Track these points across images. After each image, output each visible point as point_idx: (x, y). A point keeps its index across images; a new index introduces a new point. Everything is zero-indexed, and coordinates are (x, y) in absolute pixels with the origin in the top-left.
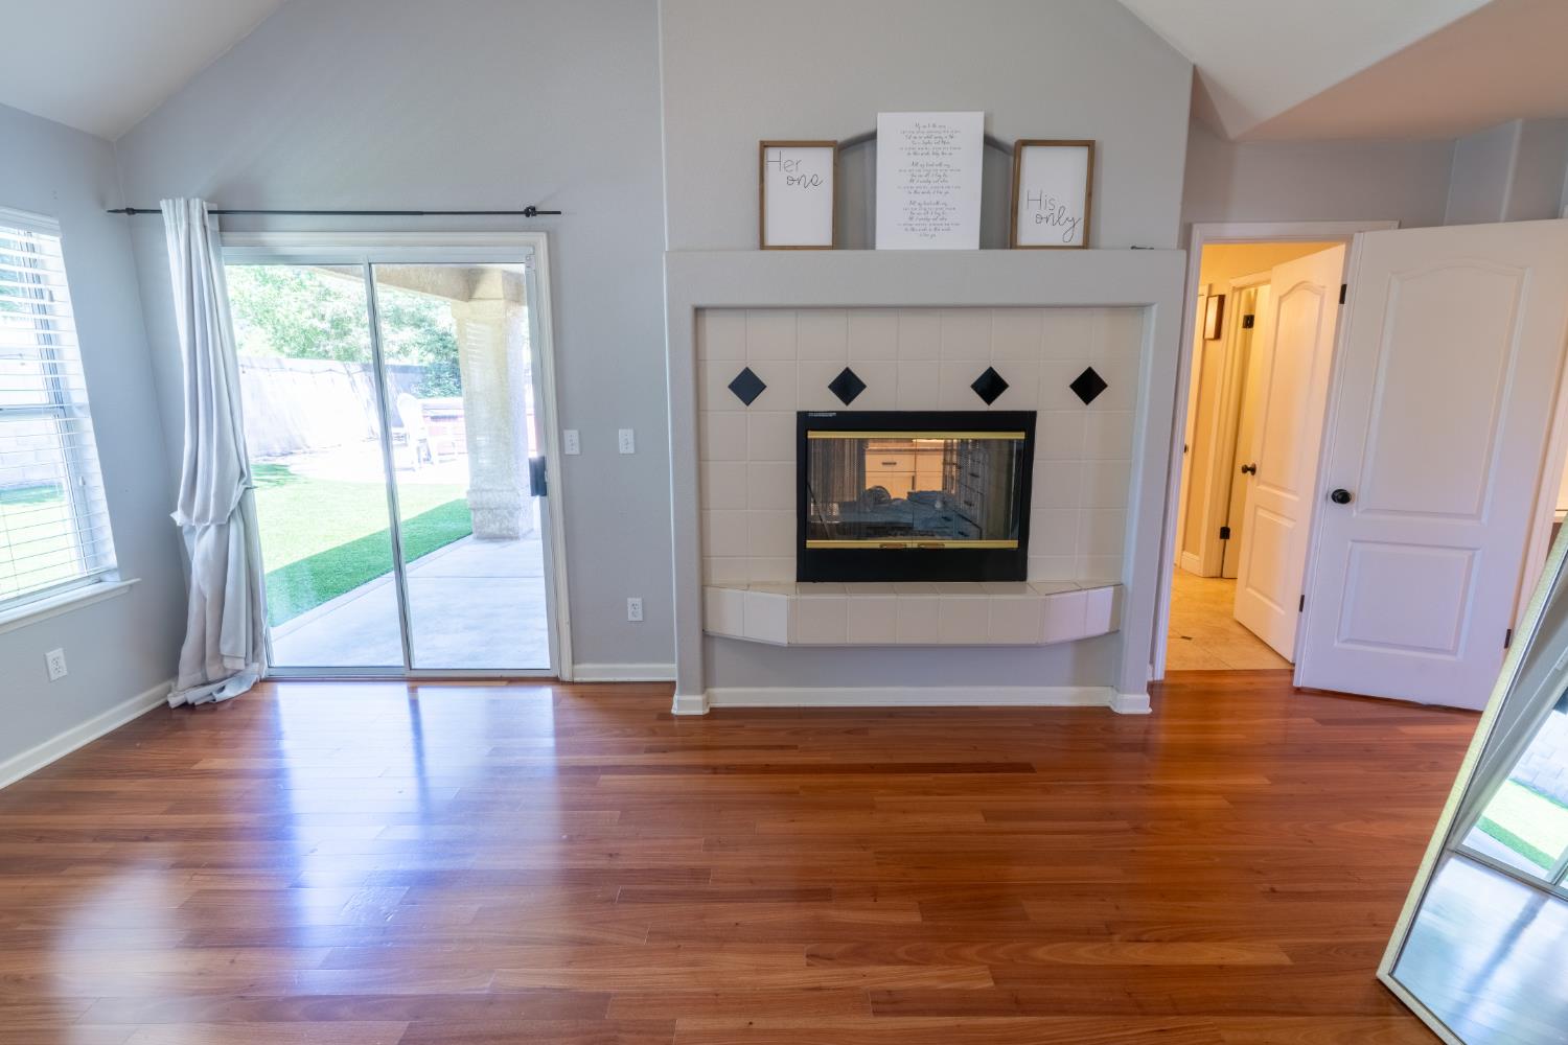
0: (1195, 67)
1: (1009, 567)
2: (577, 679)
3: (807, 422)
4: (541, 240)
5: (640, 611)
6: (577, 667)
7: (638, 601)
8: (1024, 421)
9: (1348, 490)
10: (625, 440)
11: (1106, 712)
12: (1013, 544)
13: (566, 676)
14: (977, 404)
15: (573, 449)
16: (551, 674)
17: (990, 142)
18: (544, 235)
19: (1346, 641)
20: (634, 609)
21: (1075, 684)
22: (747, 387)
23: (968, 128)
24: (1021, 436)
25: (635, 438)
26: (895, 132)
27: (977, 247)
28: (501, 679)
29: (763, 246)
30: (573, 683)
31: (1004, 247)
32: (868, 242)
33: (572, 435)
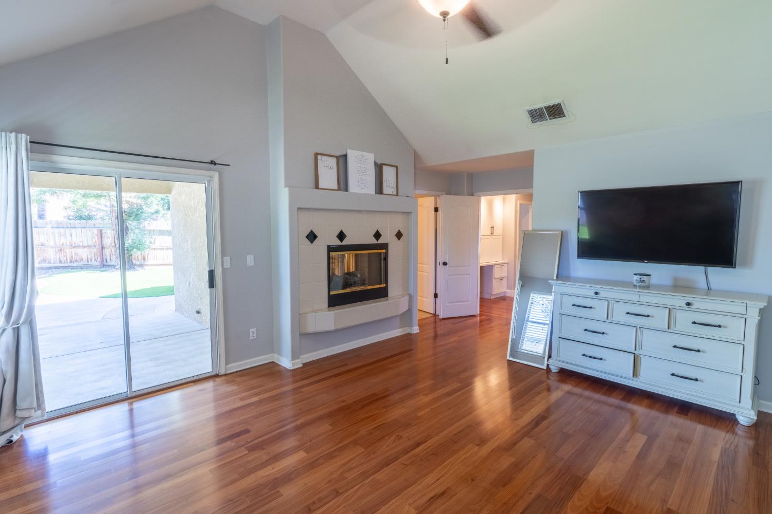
0: (414, 150)
1: (382, 293)
2: (228, 372)
3: (331, 249)
4: (216, 176)
5: (255, 334)
6: (228, 366)
7: (254, 330)
8: (385, 246)
9: (446, 261)
10: (250, 260)
11: (409, 334)
12: (384, 285)
13: (223, 372)
14: (374, 241)
15: (227, 265)
16: (214, 373)
17: (376, 164)
18: (218, 173)
19: (449, 303)
20: (253, 334)
21: (401, 327)
22: (312, 237)
23: (370, 158)
24: (384, 251)
25: (254, 259)
26: (353, 156)
27: (374, 193)
28: (187, 383)
29: (317, 187)
30: (226, 375)
31: (379, 194)
32: (346, 190)
33: (227, 259)
